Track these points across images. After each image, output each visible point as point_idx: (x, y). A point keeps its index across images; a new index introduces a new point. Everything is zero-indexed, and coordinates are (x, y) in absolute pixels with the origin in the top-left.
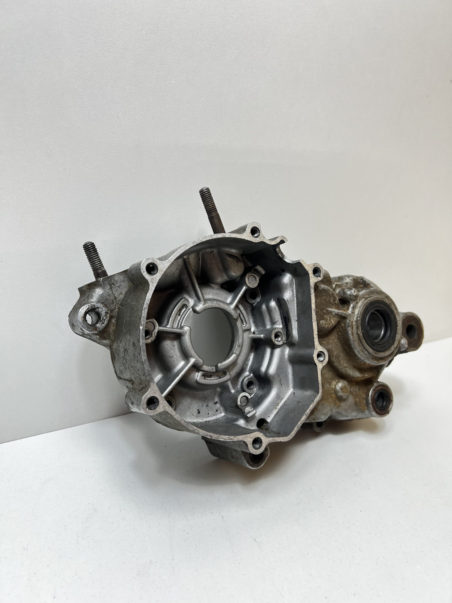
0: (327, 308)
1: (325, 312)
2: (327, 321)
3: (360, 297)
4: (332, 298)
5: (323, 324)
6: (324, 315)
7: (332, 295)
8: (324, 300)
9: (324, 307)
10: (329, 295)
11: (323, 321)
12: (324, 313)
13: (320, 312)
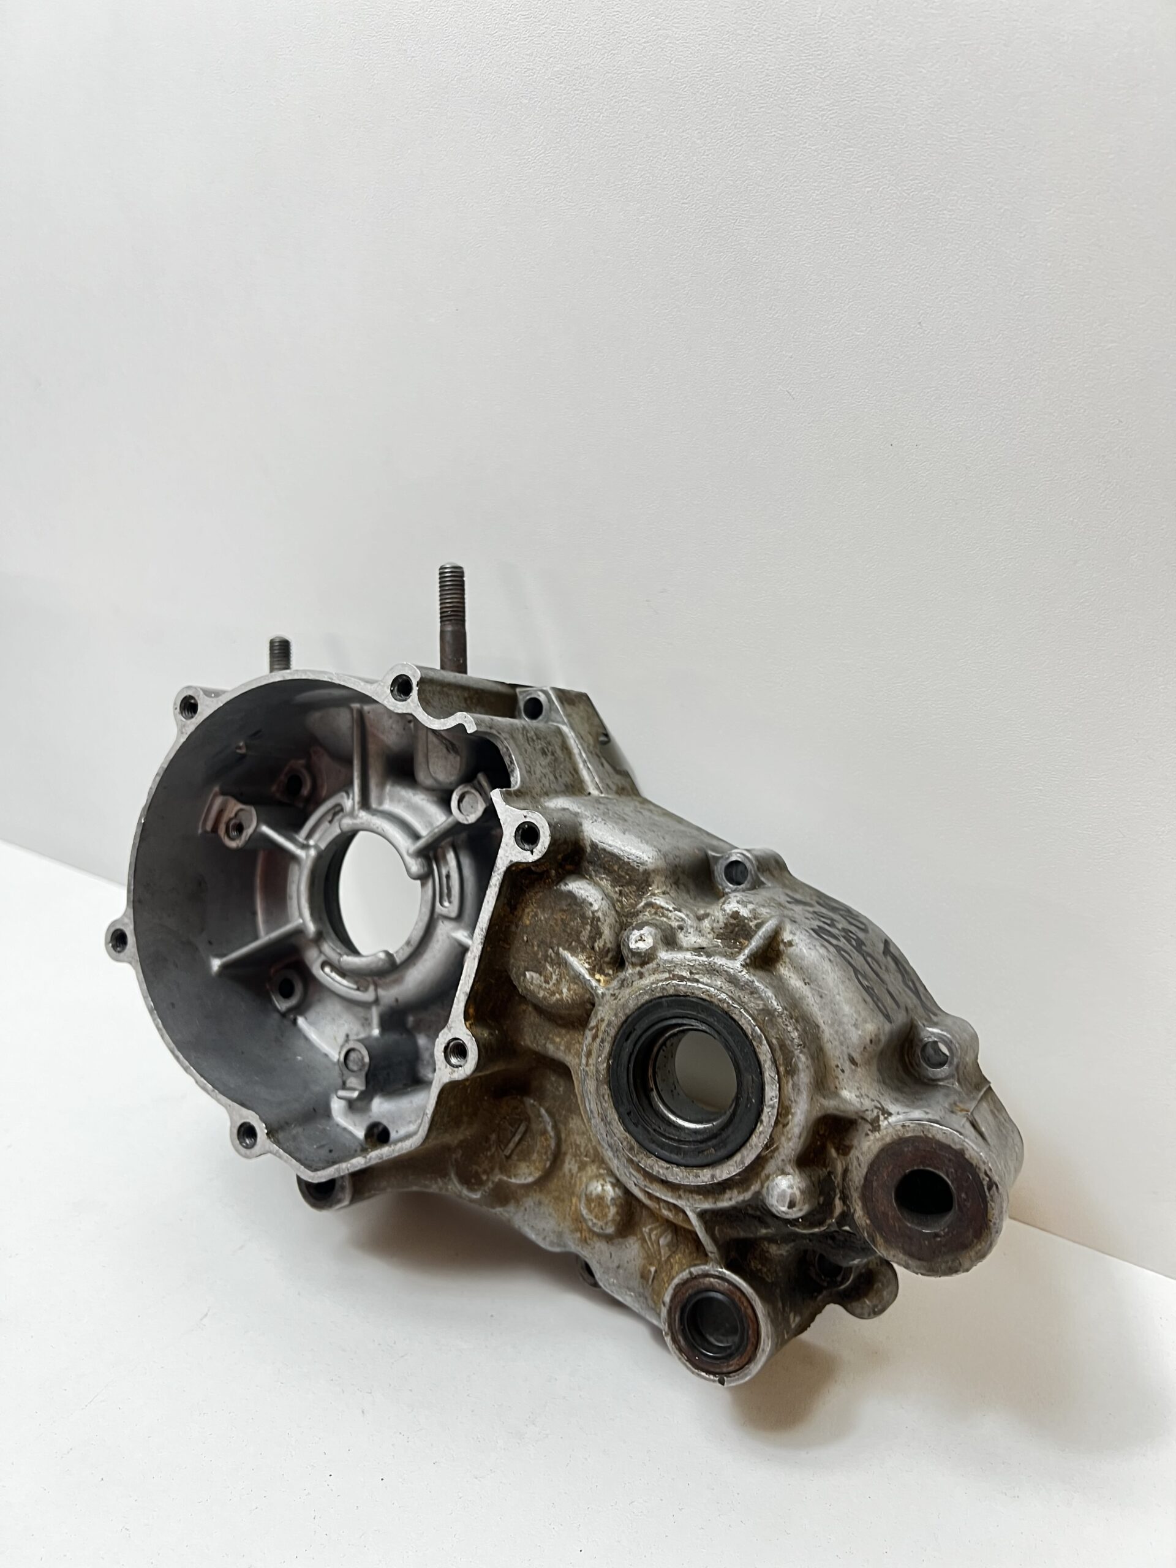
0: (561, 949)
1: (551, 956)
2: (547, 982)
3: (658, 964)
4: (588, 927)
5: (532, 983)
6: (546, 960)
7: (592, 922)
8: (559, 922)
9: (555, 942)
10: (583, 917)
11: (535, 975)
12: (546, 957)
13: (536, 948)
